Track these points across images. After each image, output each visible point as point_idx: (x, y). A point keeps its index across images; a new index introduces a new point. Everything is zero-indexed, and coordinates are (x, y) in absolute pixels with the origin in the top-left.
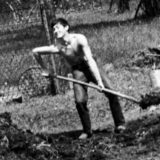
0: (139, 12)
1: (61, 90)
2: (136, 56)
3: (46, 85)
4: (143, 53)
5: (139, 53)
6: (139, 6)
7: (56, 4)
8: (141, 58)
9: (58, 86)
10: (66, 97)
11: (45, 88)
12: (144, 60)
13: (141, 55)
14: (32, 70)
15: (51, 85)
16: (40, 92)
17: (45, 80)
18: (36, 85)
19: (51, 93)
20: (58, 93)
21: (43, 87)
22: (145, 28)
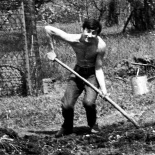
0: (128, 26)
1: (34, 92)
2: (119, 65)
3: (17, 85)
4: (127, 63)
5: (123, 63)
6: (129, 19)
7: (38, 7)
8: (124, 68)
9: (30, 87)
10: (38, 98)
11: (15, 88)
12: (127, 71)
13: (124, 65)
14: (3, 68)
15: (22, 85)
16: (9, 92)
17: (17, 79)
18: (6, 85)
19: (22, 94)
20: (30, 95)
21: (14, 87)
22: (133, 41)
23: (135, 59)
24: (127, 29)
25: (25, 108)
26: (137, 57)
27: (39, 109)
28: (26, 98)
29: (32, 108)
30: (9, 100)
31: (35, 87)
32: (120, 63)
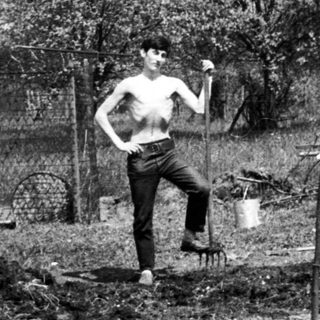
0: (238, 122)
1: (84, 217)
2: (219, 181)
3: (59, 206)
4: (232, 177)
5: (225, 177)
6: (240, 111)
7: (100, 85)
8: (226, 184)
9: (79, 209)
10: (90, 227)
11: (56, 211)
12: (231, 189)
13: (227, 180)
14: (39, 176)
15: (67, 206)
16: (47, 216)
17: (59, 195)
18: (43, 204)
19: (66, 220)
20: (78, 221)
21: (55, 208)
22: (244, 146)
23: (244, 172)
24: (236, 127)
25: (69, 241)
26: (248, 170)
27: (92, 243)
28: (72, 226)
29: (80, 240)
30: (45, 228)
31: (87, 210)
32: (220, 177)
